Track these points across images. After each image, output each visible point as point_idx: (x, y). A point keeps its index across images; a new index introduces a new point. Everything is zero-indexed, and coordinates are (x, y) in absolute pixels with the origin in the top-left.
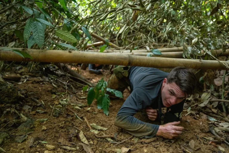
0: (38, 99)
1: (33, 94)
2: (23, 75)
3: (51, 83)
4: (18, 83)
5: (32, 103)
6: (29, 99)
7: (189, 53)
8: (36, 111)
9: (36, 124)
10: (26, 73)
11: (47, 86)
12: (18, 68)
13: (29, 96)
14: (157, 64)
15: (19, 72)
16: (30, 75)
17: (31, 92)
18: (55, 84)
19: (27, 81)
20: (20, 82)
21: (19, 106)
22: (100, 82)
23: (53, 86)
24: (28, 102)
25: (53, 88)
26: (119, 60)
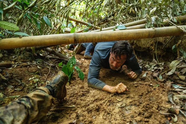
0: (21, 80)
1: (18, 76)
2: (17, 62)
3: (37, 66)
4: (9, 69)
5: (16, 83)
6: (14, 80)
7: (153, 23)
8: (14, 90)
9: (6, 101)
10: (19, 60)
11: (33, 69)
12: (14, 57)
13: (14, 78)
14: (105, 37)
15: (14, 59)
16: (22, 61)
17: (16, 74)
18: (39, 66)
19: (17, 66)
20: (11, 67)
21: (2, 86)
22: (71, 60)
23: (38, 68)
24: (13, 83)
25: (37, 69)
26: (64, 38)
